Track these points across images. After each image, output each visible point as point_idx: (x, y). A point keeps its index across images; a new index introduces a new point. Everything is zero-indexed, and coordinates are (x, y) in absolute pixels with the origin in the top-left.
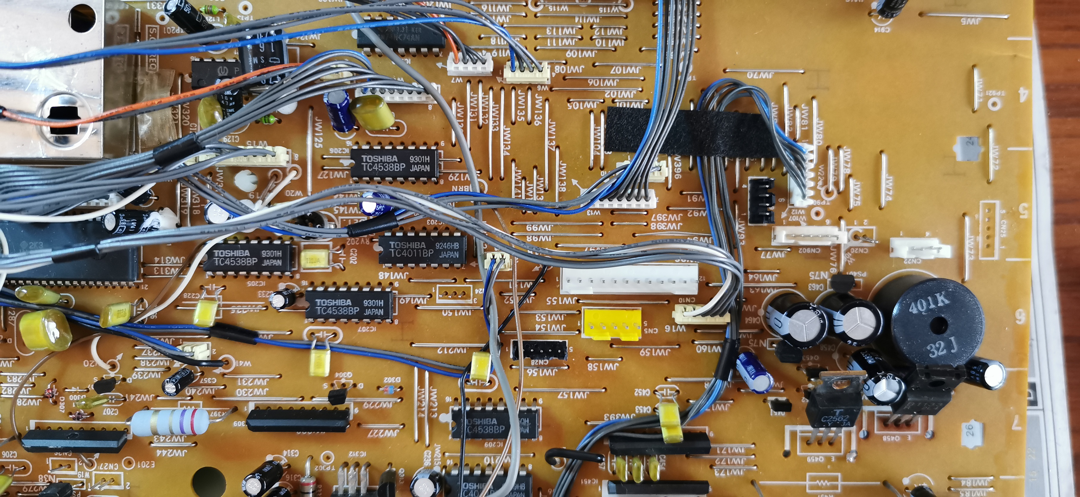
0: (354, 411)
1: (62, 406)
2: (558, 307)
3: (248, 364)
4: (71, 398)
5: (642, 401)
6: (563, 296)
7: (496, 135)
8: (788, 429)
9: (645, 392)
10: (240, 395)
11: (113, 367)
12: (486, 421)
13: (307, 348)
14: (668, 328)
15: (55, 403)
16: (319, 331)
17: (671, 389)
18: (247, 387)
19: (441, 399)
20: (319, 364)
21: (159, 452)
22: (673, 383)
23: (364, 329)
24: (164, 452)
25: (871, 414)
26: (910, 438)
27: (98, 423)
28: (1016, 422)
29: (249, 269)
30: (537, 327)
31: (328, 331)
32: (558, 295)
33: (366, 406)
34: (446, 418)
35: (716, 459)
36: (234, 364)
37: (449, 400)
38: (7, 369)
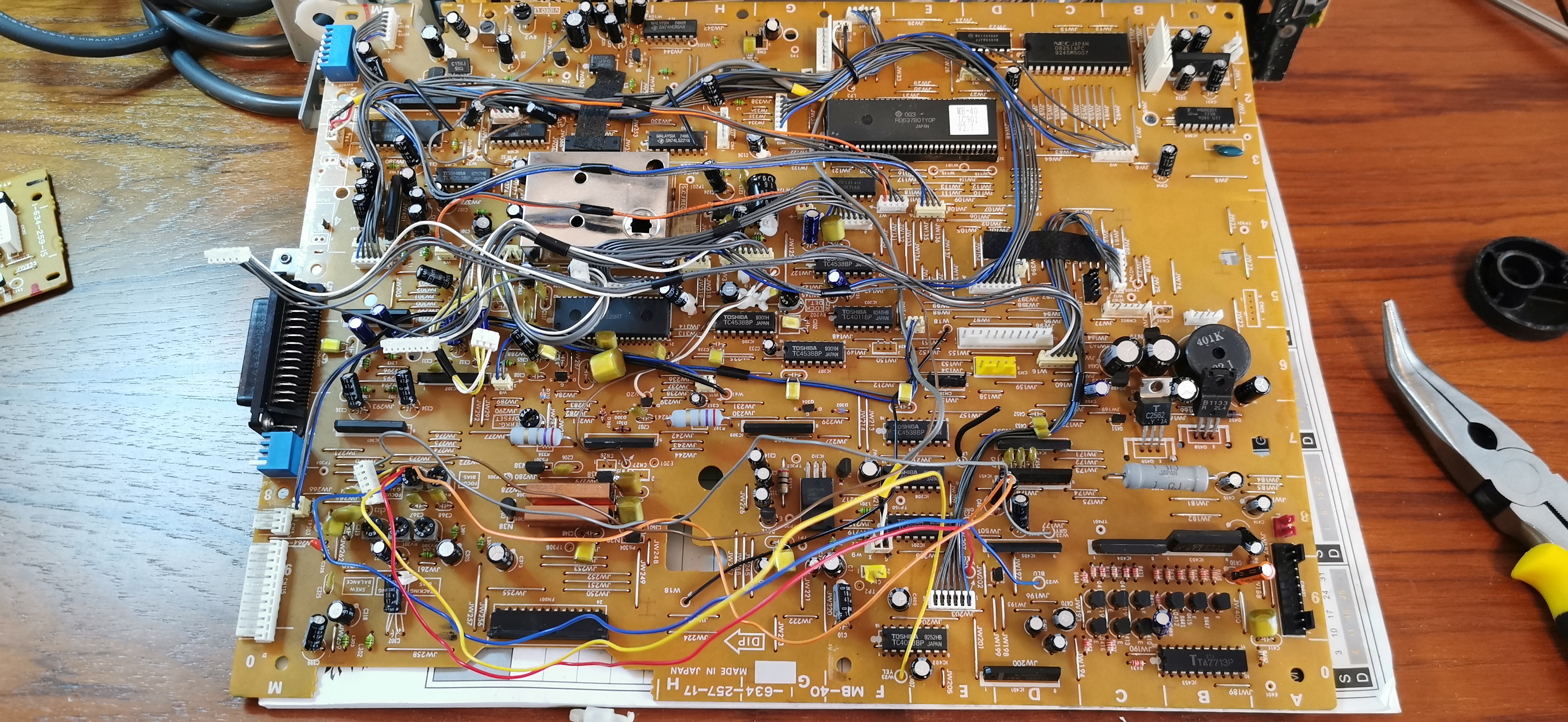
0: (816, 426)
1: (609, 423)
2: (957, 357)
3: (741, 394)
4: (616, 417)
5: (1020, 420)
6: (960, 350)
7: (910, 248)
8: (1126, 440)
9: (1022, 414)
10: (735, 415)
11: (647, 396)
12: (910, 427)
13: (784, 383)
14: (1034, 371)
15: (604, 422)
16: (791, 372)
17: (1040, 412)
18: (740, 410)
19: (876, 418)
20: (792, 391)
21: (676, 455)
22: (1040, 407)
23: (822, 371)
24: (681, 455)
25: (1184, 430)
26: (1214, 447)
27: (634, 434)
28: (1292, 437)
29: (745, 329)
30: (943, 370)
31: (797, 372)
32: (957, 349)
33: (824, 422)
34: (882, 431)
35: (1075, 460)
36: (732, 394)
37: (882, 418)
38: (571, 399)
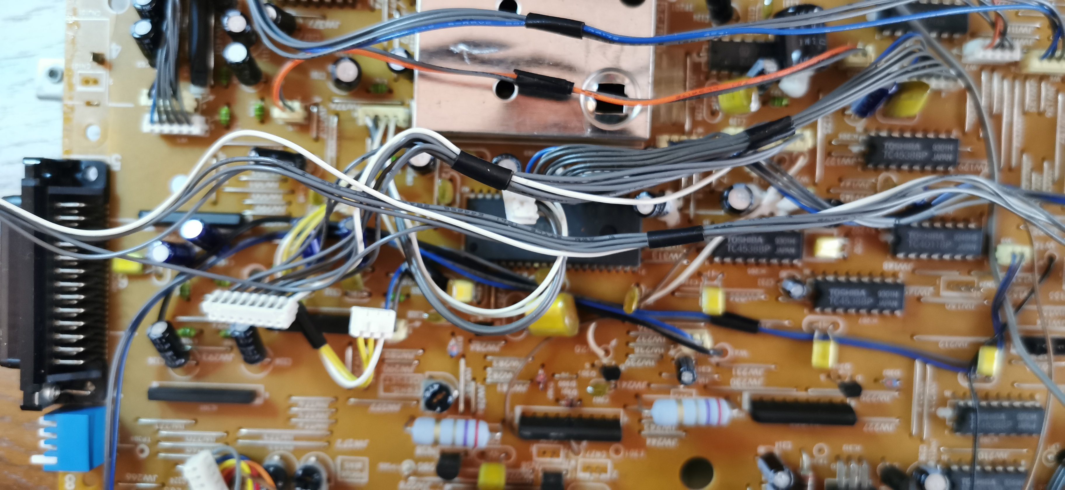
0: (851, 403)
1: (550, 393)
3: (744, 353)
4: (561, 384)
7: (1011, 125)
10: (736, 384)
11: (607, 352)
12: (991, 416)
13: (808, 340)
15: (544, 391)
16: (819, 321)
18: (745, 376)
19: (941, 393)
20: (825, 355)
21: (649, 441)
23: (865, 321)
24: (655, 441)
27: (588, 411)
29: (758, 256)
31: (829, 321)
33: (864, 399)
34: (946, 412)
36: (731, 353)
37: (948, 393)
38: (493, 354)
